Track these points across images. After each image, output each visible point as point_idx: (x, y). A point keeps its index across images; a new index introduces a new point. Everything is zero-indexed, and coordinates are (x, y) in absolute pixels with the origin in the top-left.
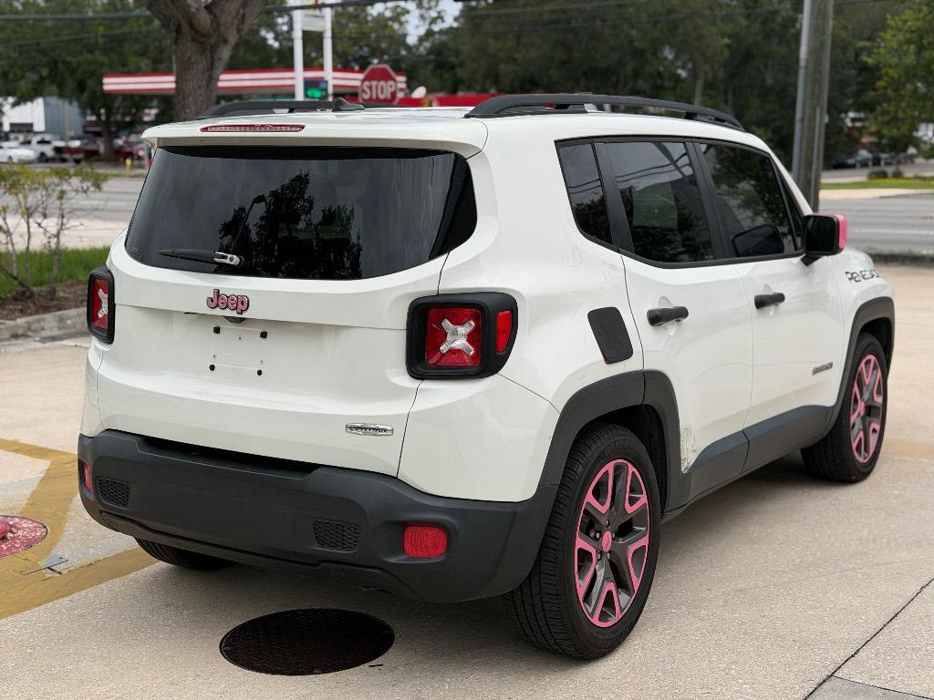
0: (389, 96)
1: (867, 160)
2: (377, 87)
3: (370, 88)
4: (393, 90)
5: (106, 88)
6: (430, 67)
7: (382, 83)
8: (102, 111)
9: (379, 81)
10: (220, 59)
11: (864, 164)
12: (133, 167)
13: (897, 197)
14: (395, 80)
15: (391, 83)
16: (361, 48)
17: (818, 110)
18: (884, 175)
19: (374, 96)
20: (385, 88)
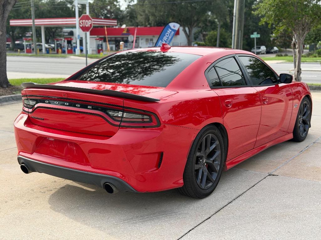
0: (89, 26)
1: (277, 51)
2: (85, 22)
3: (83, 23)
4: (90, 23)
5: (11, 24)
6: (128, 18)
7: (87, 21)
8: (11, 33)
9: (86, 20)
10: (7, 10)
11: (275, 52)
12: (20, 52)
13: (280, 63)
14: (91, 20)
15: (90, 21)
16: (104, 11)
17: (240, 31)
18: (282, 56)
19: (84, 26)
20: (88, 22)
